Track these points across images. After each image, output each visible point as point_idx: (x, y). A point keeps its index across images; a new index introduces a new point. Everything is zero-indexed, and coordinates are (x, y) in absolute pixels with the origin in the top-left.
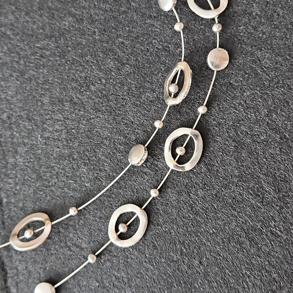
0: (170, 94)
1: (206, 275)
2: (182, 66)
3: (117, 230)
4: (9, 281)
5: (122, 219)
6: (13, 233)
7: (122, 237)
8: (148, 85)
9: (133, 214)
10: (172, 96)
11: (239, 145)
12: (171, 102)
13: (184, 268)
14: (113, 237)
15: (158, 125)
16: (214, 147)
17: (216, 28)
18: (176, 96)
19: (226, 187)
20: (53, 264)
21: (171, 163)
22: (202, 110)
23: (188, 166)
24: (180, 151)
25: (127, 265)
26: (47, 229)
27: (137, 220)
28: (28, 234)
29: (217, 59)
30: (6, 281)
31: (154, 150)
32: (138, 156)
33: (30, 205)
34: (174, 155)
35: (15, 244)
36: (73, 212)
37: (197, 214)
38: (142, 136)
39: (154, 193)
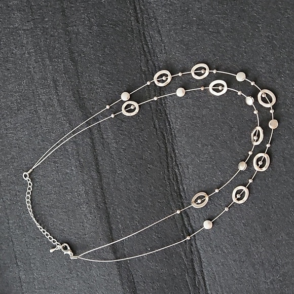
0: (254, 140)
1: (275, 212)
2: (259, 128)
3: (236, 197)
4: (191, 221)
5: (238, 192)
6: (192, 201)
7: (238, 199)
8: (244, 136)
9: (242, 190)
11: (285, 159)
12: (255, 144)
13: (266, 210)
14: (235, 200)
15: (250, 153)
16: (274, 160)
17: (272, 111)
18: (257, 141)
19: (281, 176)
20: (209, 213)
21: (257, 168)
22: (268, 146)
23: (264, 169)
24: (260, 163)
25: (241, 210)
26: (207, 198)
27: (244, 192)
28: (199, 201)
29: (273, 124)
30: (189, 221)
31: (249, 164)
32: (242, 167)
33: (196, 189)
34: (258, 165)
35: (194, 205)
36: (217, 191)
37: (269, 188)
38: (243, 158)
39: (250, 181)
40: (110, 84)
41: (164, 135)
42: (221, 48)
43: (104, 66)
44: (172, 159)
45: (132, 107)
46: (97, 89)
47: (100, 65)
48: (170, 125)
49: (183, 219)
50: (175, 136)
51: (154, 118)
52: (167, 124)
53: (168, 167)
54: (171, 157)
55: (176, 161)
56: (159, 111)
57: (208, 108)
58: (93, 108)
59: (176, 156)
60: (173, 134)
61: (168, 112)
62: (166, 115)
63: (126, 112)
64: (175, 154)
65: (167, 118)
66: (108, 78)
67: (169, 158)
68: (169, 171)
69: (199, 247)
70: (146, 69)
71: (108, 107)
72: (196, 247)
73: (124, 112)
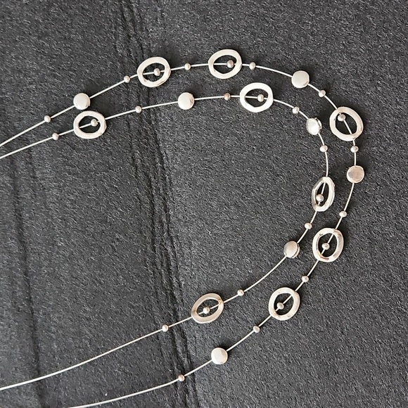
0: (317, 202)
1: (347, 342)
2: (327, 180)
3: (276, 307)
4: (189, 346)
5: (279, 299)
6: (193, 309)
7: (280, 313)
8: (297, 192)
9: (288, 295)
10: (319, 203)
11: (372, 241)
12: (318, 209)
13: (330, 337)
14: (272, 313)
15: (308, 226)
16: (352, 242)
17: (354, 150)
18: (322, 204)
19: (362, 274)
20: (224, 333)
21: (318, 255)
22: (342, 214)
23: (332, 259)
24: (325, 247)
25: (284, 334)
26: (221, 306)
27: (292, 299)
28: (206, 311)
29: (355, 175)
30: (186, 346)
31: (305, 246)
32: (291, 251)
33: (203, 287)
34: (320, 249)
35: (196, 318)
36: (240, 293)
37: (339, 295)
38: (294, 234)
39: (305, 279)
40: (55, 76)
41: (150, 181)
42: (268, 22)
43: (47, 41)
44: (162, 226)
45: (93, 123)
46: (30, 84)
47: (39, 38)
48: (162, 162)
49: (174, 342)
50: (171, 182)
51: (134, 146)
52: (157, 160)
53: (153, 240)
54: (161, 222)
55: (168, 231)
56: (144, 134)
57: (236, 135)
58: (20, 120)
59: (169, 222)
60: (168, 180)
61: (159, 136)
62: (157, 142)
63: (80, 131)
64: (168, 216)
65: (159, 148)
66: (51, 65)
67: (157, 224)
68: (154, 249)
69: (201, 397)
70: (125, 53)
71: (47, 119)
72: (196, 396)
73: (77, 130)
